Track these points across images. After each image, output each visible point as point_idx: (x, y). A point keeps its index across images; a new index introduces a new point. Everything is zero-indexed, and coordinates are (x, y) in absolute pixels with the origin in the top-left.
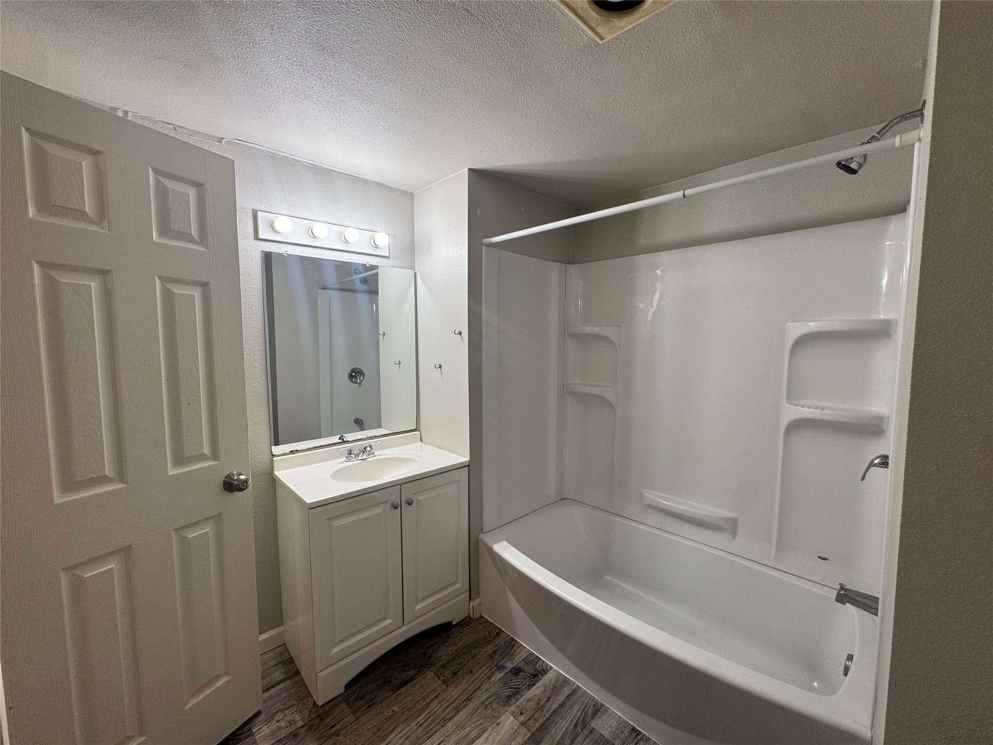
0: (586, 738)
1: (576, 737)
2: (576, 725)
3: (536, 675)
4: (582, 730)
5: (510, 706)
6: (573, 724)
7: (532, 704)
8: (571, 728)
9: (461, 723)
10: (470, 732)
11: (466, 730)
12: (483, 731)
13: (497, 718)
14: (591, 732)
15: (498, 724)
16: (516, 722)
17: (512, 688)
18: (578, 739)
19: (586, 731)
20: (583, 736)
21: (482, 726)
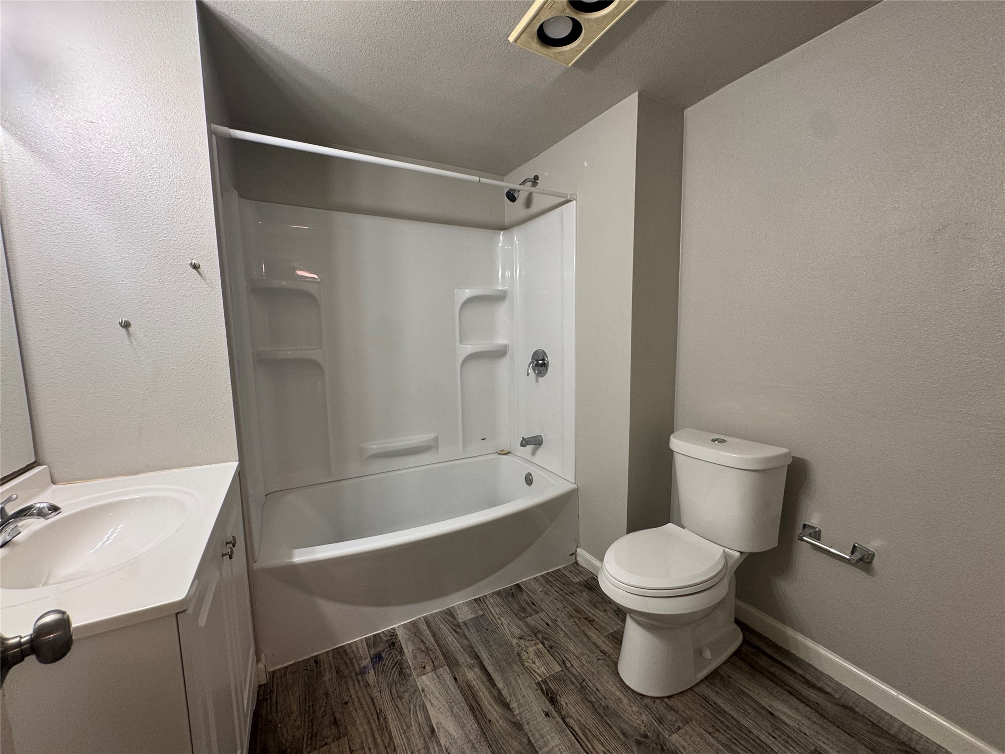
0: (469, 629)
1: (465, 635)
2: (455, 631)
3: (393, 644)
4: (461, 629)
5: (410, 675)
6: (454, 633)
7: (420, 656)
8: (456, 635)
9: (402, 728)
10: (417, 720)
11: (413, 724)
12: (423, 708)
13: (417, 689)
14: (466, 624)
15: (423, 691)
16: (430, 674)
17: (394, 667)
18: (467, 634)
19: (463, 627)
20: (466, 631)
21: (417, 707)
